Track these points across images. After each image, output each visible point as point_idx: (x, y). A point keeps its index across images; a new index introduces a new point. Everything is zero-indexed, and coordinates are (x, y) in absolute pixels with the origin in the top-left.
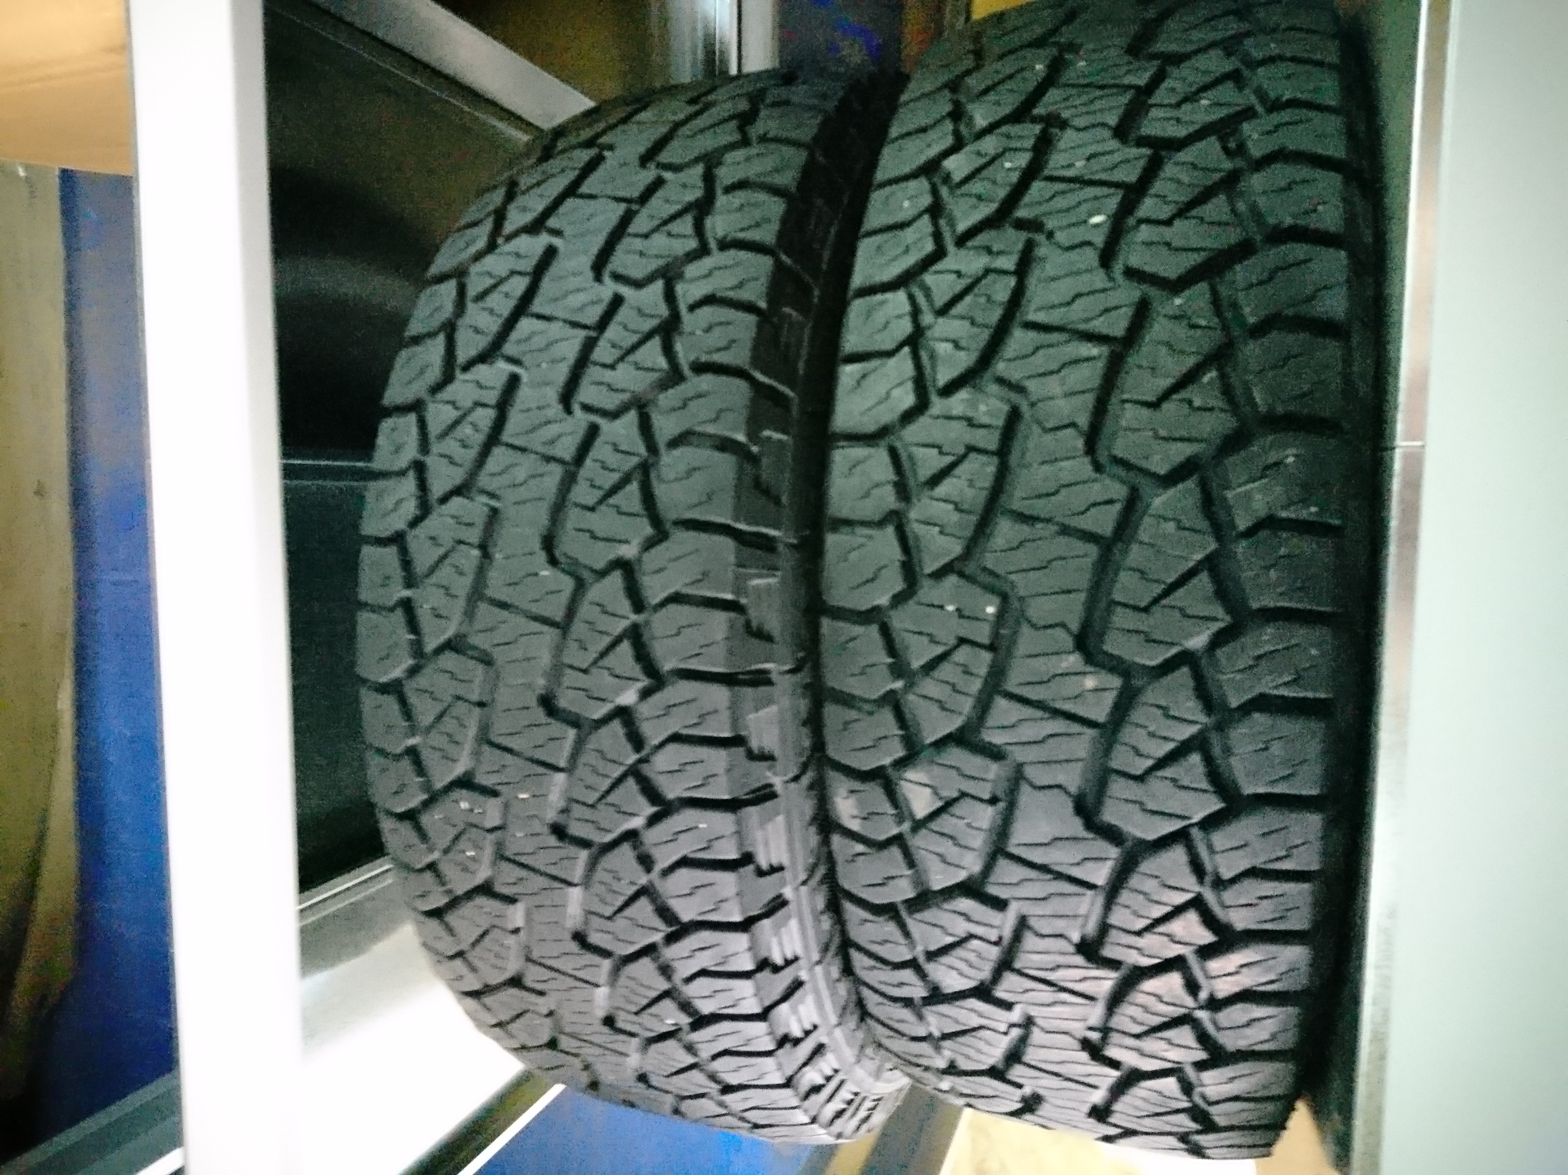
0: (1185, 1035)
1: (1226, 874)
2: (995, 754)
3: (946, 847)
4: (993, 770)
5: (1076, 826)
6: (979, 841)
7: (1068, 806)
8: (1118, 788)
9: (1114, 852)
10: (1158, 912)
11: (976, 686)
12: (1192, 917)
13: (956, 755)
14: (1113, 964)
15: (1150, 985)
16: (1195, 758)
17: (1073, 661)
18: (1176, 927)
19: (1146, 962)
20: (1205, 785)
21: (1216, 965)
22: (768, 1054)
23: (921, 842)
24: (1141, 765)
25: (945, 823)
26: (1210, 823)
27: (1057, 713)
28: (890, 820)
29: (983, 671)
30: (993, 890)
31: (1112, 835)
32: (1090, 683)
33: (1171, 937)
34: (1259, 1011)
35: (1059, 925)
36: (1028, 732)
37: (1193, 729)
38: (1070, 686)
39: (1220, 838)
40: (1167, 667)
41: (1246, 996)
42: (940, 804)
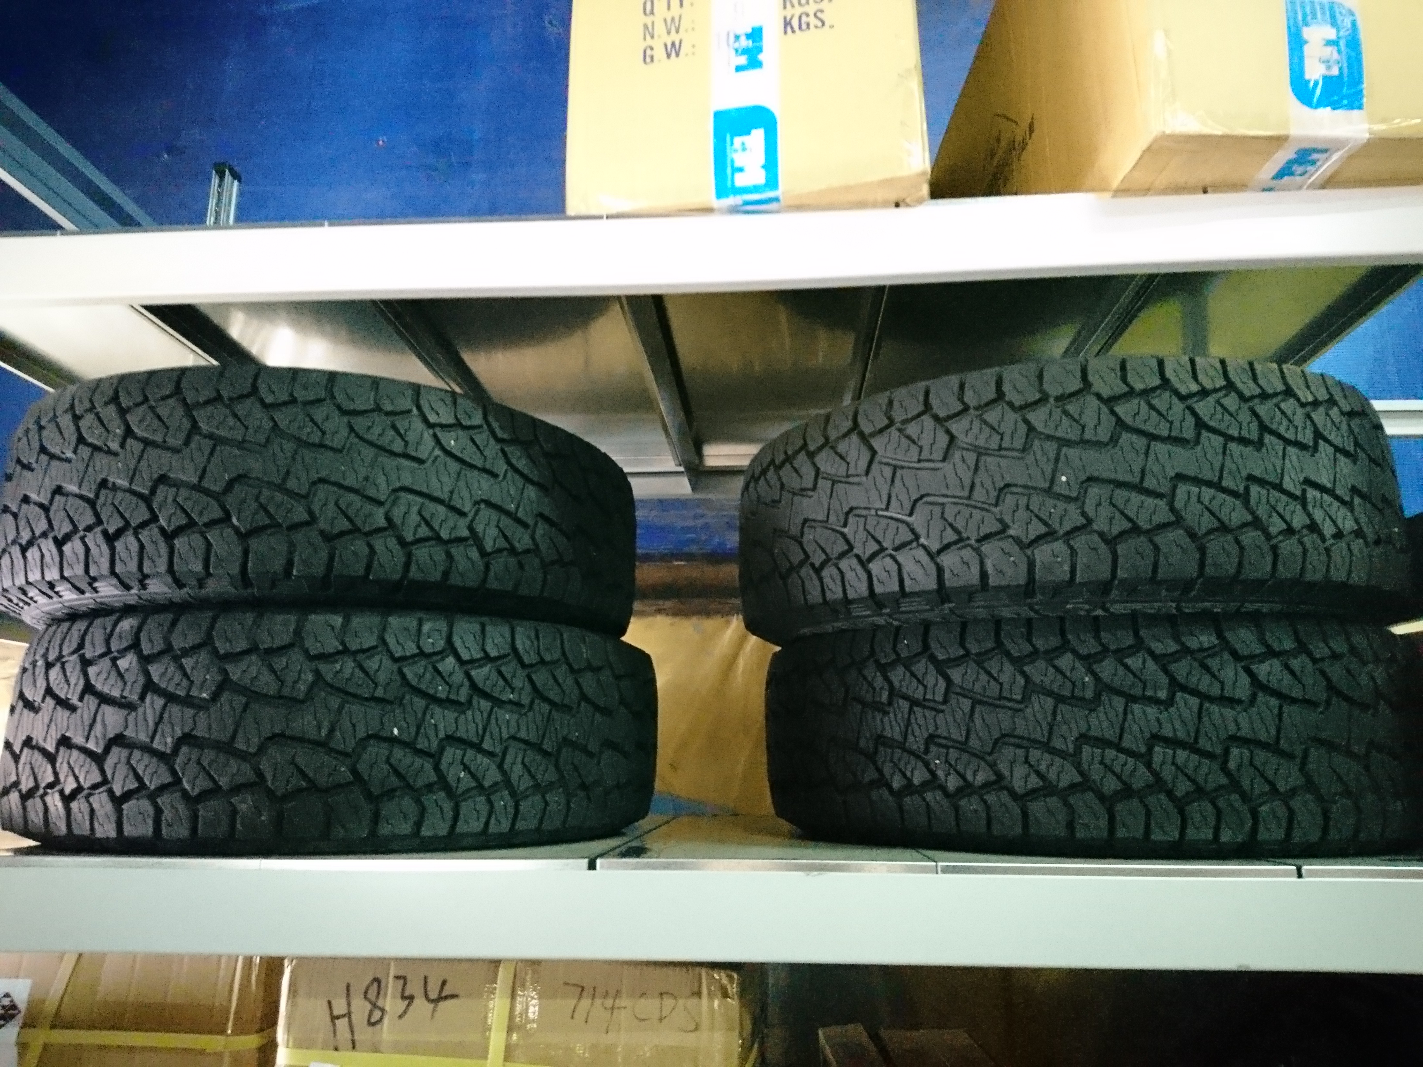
0: (31, 784)
1: (91, 799)
2: (142, 698)
3: (104, 676)
4: (134, 697)
5: (111, 735)
6: (106, 690)
7: (118, 731)
8: (125, 753)
9: (99, 751)
10: (77, 771)
11: (171, 689)
12: (74, 785)
13: (141, 680)
14: (57, 750)
15: (49, 767)
16: (136, 785)
17: (179, 733)
18: (71, 779)
19: (58, 765)
20: (126, 789)
21: (57, 796)
22: (43, 577)
23: (106, 662)
24: (133, 762)
25: (113, 674)
26: (111, 792)
27: (157, 725)
28: (117, 648)
29: (178, 693)
30: (87, 697)
31: (107, 750)
32: (169, 740)
33: (67, 776)
34: (41, 815)
35: (72, 727)
36: (149, 712)
37: (148, 783)
38: (167, 729)
39: (105, 796)
40: (174, 772)
41: (46, 809)
42: (122, 671)
